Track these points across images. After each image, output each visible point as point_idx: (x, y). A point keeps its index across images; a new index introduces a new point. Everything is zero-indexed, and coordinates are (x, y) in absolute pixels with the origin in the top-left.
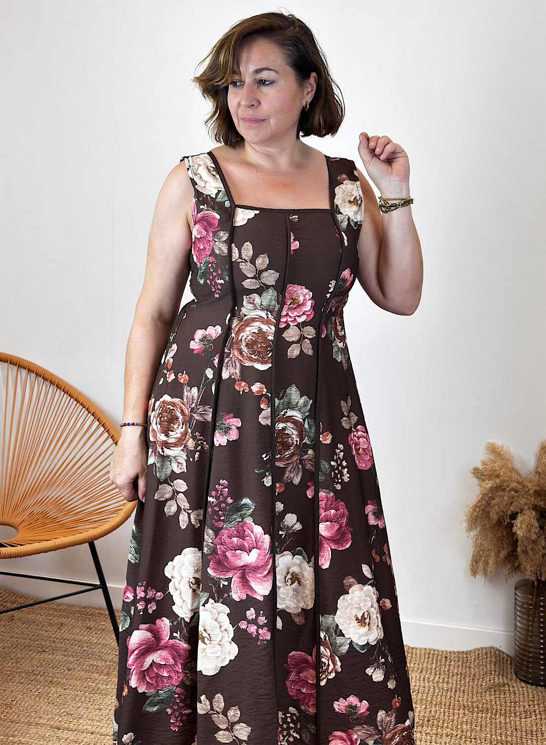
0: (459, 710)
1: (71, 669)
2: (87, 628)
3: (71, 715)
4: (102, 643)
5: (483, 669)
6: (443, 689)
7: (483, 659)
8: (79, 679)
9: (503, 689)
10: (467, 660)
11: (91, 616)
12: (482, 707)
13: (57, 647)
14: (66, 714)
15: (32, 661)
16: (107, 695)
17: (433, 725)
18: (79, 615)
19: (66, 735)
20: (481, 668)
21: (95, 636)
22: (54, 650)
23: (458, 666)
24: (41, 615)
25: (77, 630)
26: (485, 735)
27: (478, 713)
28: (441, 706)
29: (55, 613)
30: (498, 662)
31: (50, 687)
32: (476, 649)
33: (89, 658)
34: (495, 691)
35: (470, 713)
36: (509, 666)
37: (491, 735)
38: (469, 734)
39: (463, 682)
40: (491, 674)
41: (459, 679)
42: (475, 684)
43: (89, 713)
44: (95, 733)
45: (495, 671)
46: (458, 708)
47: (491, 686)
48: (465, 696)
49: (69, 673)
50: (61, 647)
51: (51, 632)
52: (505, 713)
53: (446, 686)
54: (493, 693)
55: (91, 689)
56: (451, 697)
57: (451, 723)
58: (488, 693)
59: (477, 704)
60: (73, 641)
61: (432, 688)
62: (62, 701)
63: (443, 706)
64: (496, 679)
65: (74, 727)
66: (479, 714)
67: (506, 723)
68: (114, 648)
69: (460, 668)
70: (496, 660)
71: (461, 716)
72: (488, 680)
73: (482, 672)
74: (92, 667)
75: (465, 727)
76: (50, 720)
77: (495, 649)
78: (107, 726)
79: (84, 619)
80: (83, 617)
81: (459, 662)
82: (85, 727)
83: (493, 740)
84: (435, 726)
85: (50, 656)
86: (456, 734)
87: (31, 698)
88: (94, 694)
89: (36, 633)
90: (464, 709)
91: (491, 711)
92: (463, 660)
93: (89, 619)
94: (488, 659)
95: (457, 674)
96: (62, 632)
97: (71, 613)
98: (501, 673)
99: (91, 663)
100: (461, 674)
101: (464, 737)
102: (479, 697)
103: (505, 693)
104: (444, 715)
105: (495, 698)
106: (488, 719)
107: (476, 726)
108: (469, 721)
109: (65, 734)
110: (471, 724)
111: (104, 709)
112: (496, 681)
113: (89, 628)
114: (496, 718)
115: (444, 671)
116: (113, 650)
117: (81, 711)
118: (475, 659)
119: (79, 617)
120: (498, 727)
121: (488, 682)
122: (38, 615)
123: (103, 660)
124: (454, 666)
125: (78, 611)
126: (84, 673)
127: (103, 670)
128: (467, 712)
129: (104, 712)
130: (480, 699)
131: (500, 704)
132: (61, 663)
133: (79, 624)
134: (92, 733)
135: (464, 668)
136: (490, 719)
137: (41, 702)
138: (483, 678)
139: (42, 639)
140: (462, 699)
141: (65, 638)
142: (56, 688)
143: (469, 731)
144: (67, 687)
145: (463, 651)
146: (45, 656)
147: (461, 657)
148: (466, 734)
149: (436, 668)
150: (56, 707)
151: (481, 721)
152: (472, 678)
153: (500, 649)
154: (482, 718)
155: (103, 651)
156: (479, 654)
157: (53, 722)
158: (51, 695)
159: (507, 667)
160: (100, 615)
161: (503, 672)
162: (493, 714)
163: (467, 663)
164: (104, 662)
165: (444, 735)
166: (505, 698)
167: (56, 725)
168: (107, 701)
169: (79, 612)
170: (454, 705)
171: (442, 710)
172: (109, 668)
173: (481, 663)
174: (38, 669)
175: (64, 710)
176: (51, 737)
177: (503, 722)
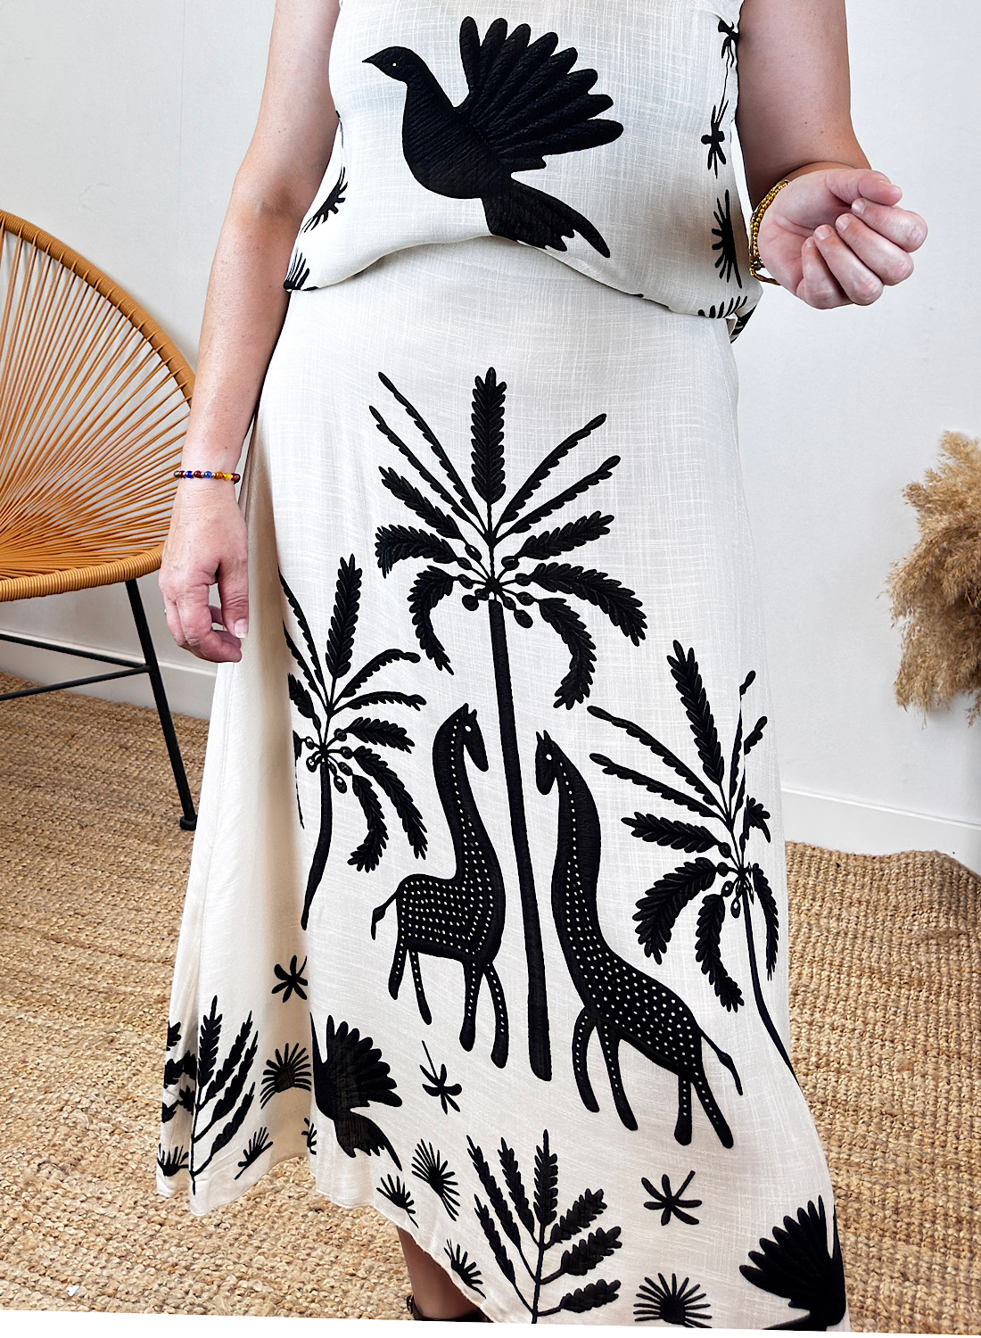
0: (860, 977)
1: (86, 826)
2: (121, 747)
3: (82, 916)
4: (149, 778)
5: (914, 896)
6: (828, 932)
7: (915, 876)
8: (101, 846)
9: (955, 942)
10: (883, 875)
11: (129, 724)
12: (910, 976)
13: (62, 779)
14: (72, 913)
15: (12, 803)
16: (152, 882)
17: (804, 1004)
18: (108, 720)
19: (70, 955)
20: (911, 895)
21: (134, 763)
22: (57, 785)
23: (863, 887)
24: (35, 715)
25: (101, 748)
26: (913, 1036)
27: (900, 988)
28: (823, 966)
29: (62, 712)
30: (947, 884)
31: (44, 858)
32: (902, 853)
33: (121, 807)
34: (938, 944)
35: (884, 986)
36: (970, 896)
37: (927, 1036)
38: (879, 1030)
39: (871, 920)
40: (932, 908)
41: (862, 914)
42: (897, 926)
43: (117, 914)
44: (127, 955)
45: (940, 903)
46: (858, 973)
47: (930, 933)
48: (875, 949)
49: (83, 834)
50: (70, 781)
51: (52, 748)
52: (959, 992)
53: (835, 924)
54: (934, 949)
55: (124, 868)
56: (843, 949)
57: (842, 1003)
58: (923, 948)
59: (899, 967)
60: (93, 770)
61: (805, 925)
62: (66, 886)
63: (826, 966)
64: (943, 920)
65: (88, 940)
66: (903, 991)
67: (959, 1015)
68: (170, 790)
69: (866, 891)
70: (944, 879)
71: (863, 990)
72: (925, 921)
73: (912, 904)
74: (126, 824)
75: (871, 1014)
76: (43, 922)
77: (943, 856)
78: (150, 944)
79: (115, 728)
80: (114, 725)
81: (864, 877)
82: (108, 943)
83: (929, 1048)
84: (808, 1007)
85: (48, 797)
86: (851, 1027)
87: (7, 874)
88: (127, 878)
89: (24, 748)
90: (870, 977)
91: (929, 986)
92: (874, 874)
93: (126, 729)
94: (926, 878)
95: (860, 902)
96: (74, 750)
97: (91, 714)
98: (953, 908)
99: (126, 817)
100: (868, 902)
101: (868, 1034)
102: (903, 955)
103: (959, 951)
104: (829, 985)
105: (939, 959)
106: (922, 1003)
107: (895, 1014)
108: (881, 1002)
109: (69, 953)
110: (885, 1009)
111: (147, 911)
112: (941, 924)
113: (126, 748)
114: (938, 1001)
115: (833, 894)
116: (167, 795)
117: (101, 910)
118: (898, 874)
119: (107, 723)
120: (941, 1020)
121: (925, 926)
122: (28, 714)
123: (148, 811)
124: (854, 885)
125: (105, 712)
126: (110, 836)
127: (147, 833)
128: (877, 983)
129: (146, 916)
130: (906, 959)
131: (949, 973)
132: (69, 813)
133: (106, 738)
134: (121, 955)
135: (874, 890)
136: (925, 1002)
137: (27, 886)
138: (914, 915)
139: (34, 763)
140: (866, 954)
141: (77, 762)
142: (56, 860)
143: (879, 1024)
144: (78, 860)
145: (874, 855)
146: (38, 795)
147: (870, 867)
148: (874, 1030)
149: (815, 885)
150: (53, 897)
151: (907, 1006)
152: (890, 914)
153: (952, 856)
154: (908, 998)
155: (149, 794)
156: (907, 864)
157: (48, 927)
158: (45, 874)
159: (966, 897)
160: (147, 723)
161: (958, 907)
162: (933, 993)
163: (881, 880)
164: (149, 818)
165: (827, 1026)
166: (961, 961)
167: (53, 932)
168: (152, 895)
169: (109, 714)
170: (850, 967)
171: (825, 974)
172: (158, 829)
173: (911, 885)
174: (24, 820)
175: (69, 905)
176: (43, 957)
177: (953, 1011)
